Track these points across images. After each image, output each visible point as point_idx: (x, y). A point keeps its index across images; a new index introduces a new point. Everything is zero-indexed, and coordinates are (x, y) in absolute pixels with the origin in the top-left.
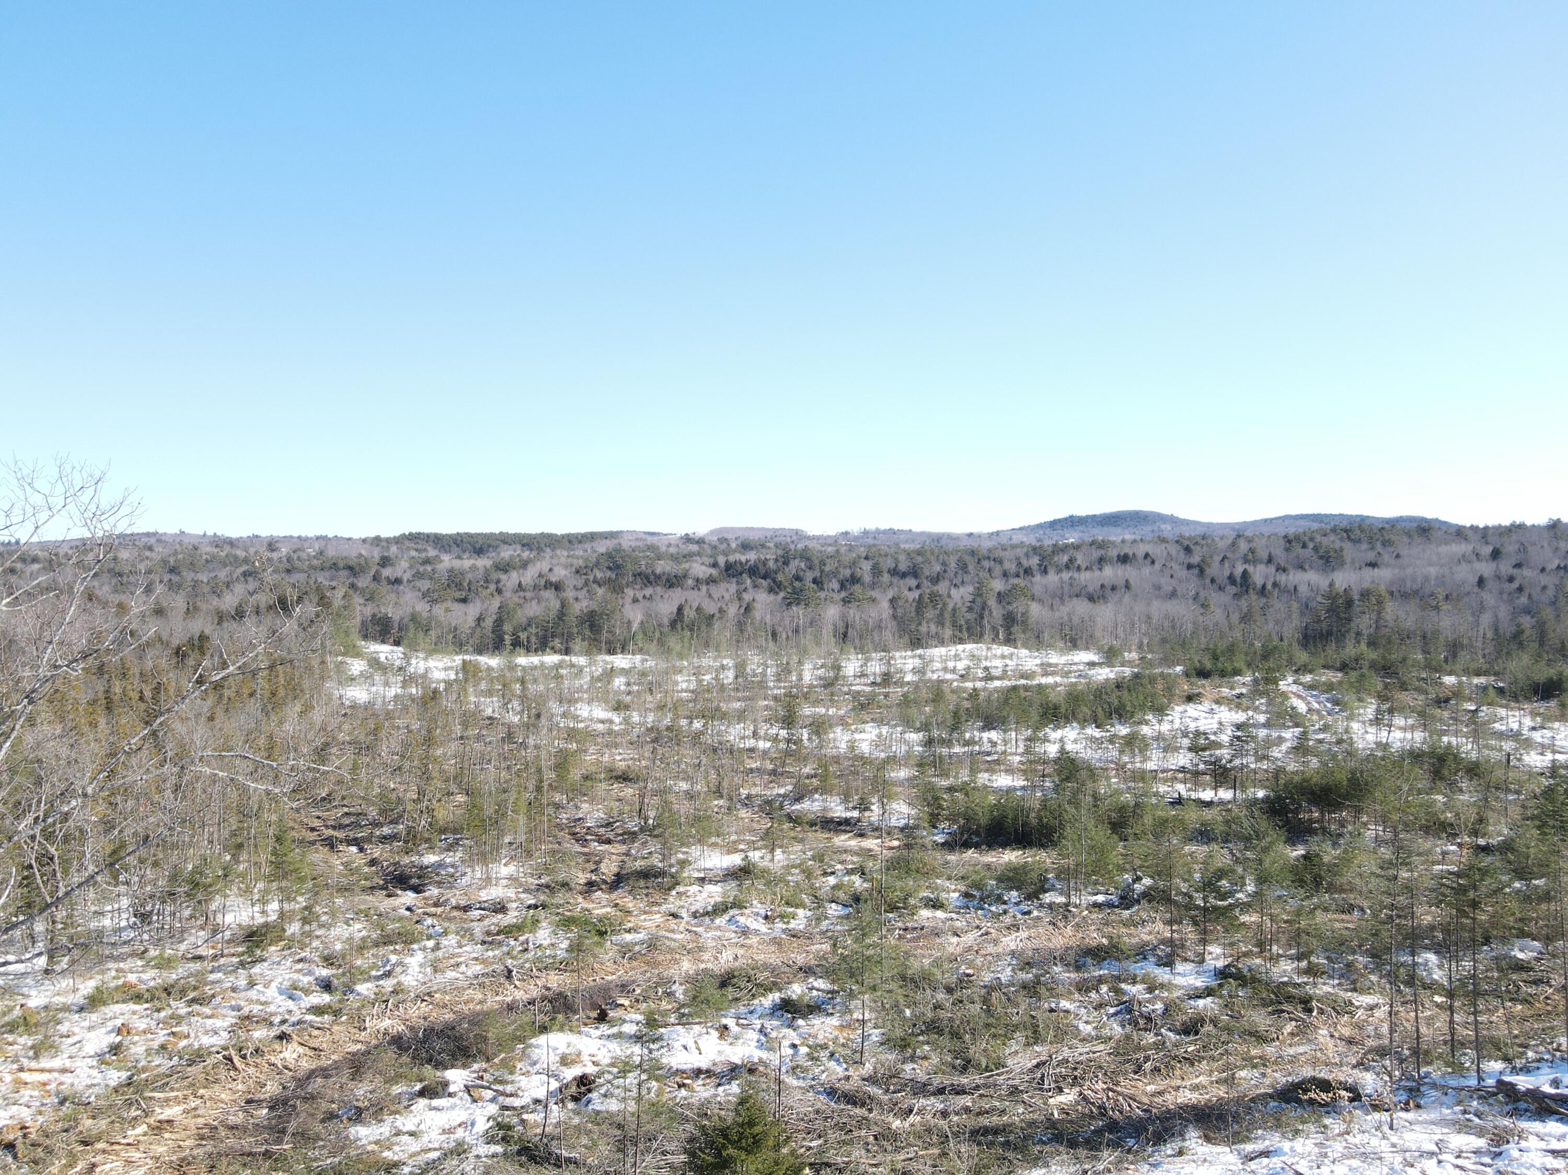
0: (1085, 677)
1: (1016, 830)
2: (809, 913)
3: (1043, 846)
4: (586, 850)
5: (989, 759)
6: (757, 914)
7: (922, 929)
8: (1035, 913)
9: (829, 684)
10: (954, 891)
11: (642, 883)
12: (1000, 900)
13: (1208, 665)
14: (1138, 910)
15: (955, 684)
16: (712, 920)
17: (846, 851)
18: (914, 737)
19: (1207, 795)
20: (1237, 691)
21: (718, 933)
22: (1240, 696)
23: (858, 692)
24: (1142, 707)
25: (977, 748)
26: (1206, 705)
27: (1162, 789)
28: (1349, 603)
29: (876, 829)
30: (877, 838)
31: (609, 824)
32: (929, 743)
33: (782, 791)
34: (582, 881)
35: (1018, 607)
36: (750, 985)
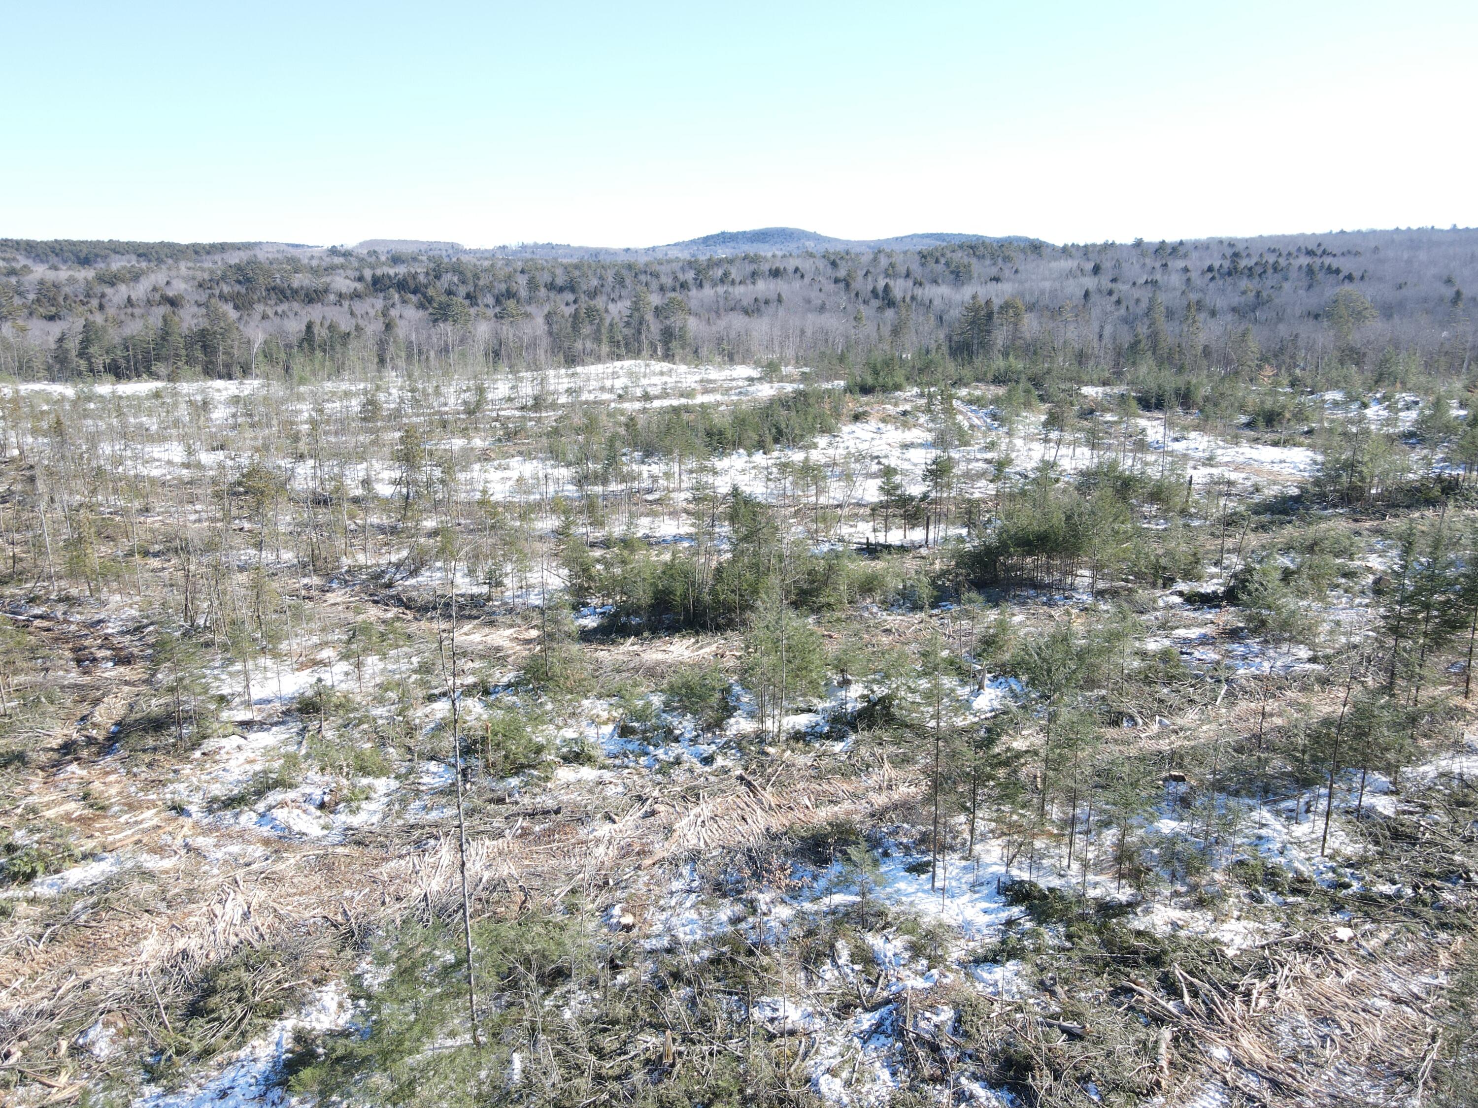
0: (746, 394)
1: (686, 610)
2: (394, 784)
3: (719, 629)
4: (87, 679)
5: (650, 497)
6: (308, 798)
7: (557, 812)
8: (720, 761)
9: (472, 410)
10: (605, 723)
11: (150, 742)
12: (670, 736)
13: (870, 381)
14: (856, 742)
15: (613, 405)
16: (236, 816)
17: (464, 654)
18: (564, 473)
19: (895, 537)
20: (901, 408)
21: (235, 849)
22: (905, 413)
23: (508, 418)
24: (812, 430)
25: (636, 484)
26: (873, 424)
27: (845, 530)
28: (990, 316)
29: (510, 611)
30: (511, 626)
31: (138, 629)
32: (581, 481)
33: (394, 558)
34: (55, 744)
35: (676, 321)
36: (239, 1011)
